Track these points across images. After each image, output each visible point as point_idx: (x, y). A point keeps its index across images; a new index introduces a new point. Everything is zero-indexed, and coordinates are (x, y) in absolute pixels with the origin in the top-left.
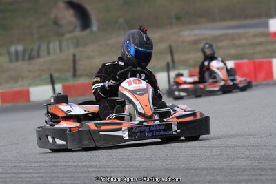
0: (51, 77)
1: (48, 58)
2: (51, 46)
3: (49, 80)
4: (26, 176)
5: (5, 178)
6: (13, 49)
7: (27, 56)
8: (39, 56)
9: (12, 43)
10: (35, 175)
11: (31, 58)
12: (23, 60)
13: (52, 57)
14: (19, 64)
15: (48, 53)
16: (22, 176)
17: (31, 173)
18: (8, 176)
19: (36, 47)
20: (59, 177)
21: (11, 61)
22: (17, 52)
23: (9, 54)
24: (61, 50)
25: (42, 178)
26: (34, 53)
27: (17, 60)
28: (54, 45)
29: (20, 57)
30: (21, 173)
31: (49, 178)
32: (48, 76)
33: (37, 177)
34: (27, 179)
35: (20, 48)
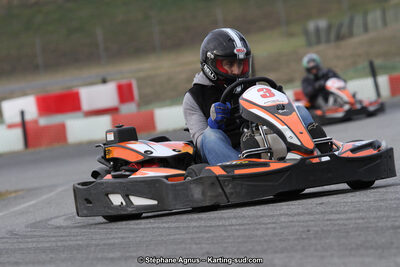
0: (371, 65)
1: (365, 37)
2: (370, 18)
3: (368, 70)
4: (338, 216)
5: (307, 221)
6: (311, 26)
7: (333, 36)
8: (351, 34)
9: (309, 17)
10: (353, 215)
11: (339, 38)
12: (328, 41)
13: (372, 34)
14: (322, 47)
15: (366, 29)
16: (333, 217)
17: (346, 212)
18: (312, 218)
19: (346, 21)
20: (388, 217)
21: (310, 44)
22: (318, 30)
23: (306, 33)
24: (385, 23)
25: (363, 219)
26: (344, 30)
27: (319, 42)
28: (375, 16)
29: (323, 36)
30: (332, 213)
31: (375, 218)
32: (366, 64)
33: (355, 219)
34: (341, 222)
35: (323, 24)
